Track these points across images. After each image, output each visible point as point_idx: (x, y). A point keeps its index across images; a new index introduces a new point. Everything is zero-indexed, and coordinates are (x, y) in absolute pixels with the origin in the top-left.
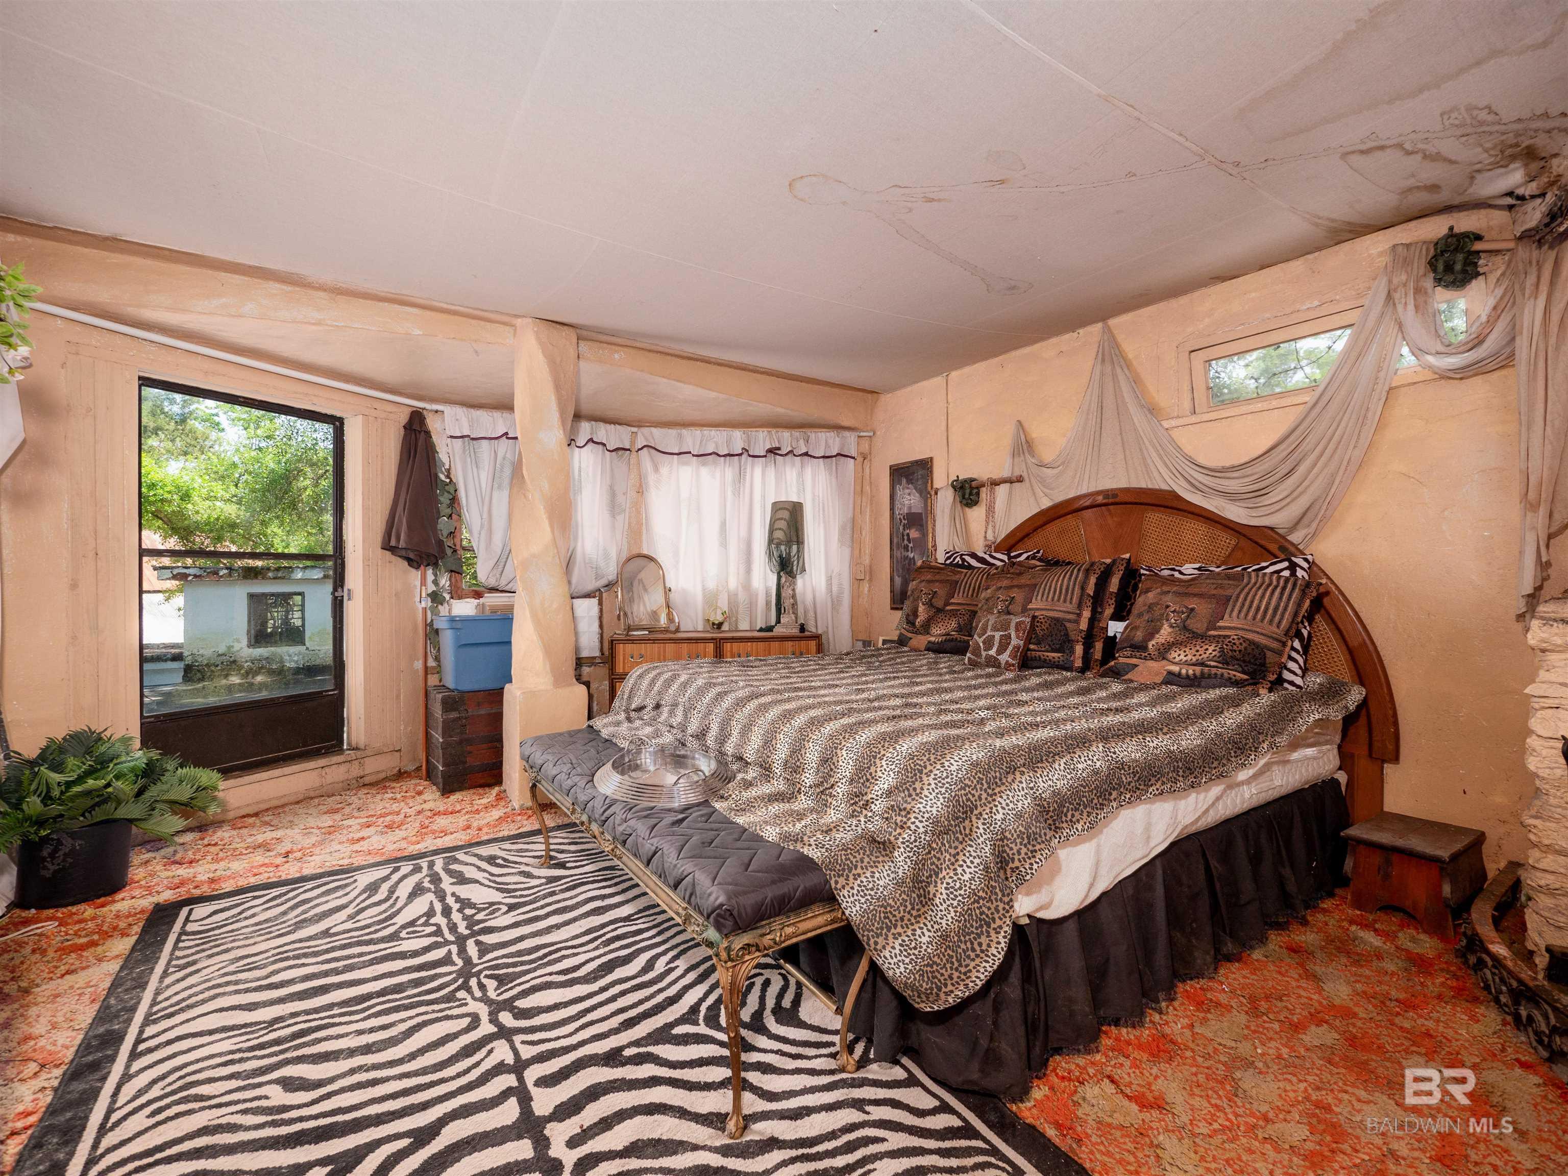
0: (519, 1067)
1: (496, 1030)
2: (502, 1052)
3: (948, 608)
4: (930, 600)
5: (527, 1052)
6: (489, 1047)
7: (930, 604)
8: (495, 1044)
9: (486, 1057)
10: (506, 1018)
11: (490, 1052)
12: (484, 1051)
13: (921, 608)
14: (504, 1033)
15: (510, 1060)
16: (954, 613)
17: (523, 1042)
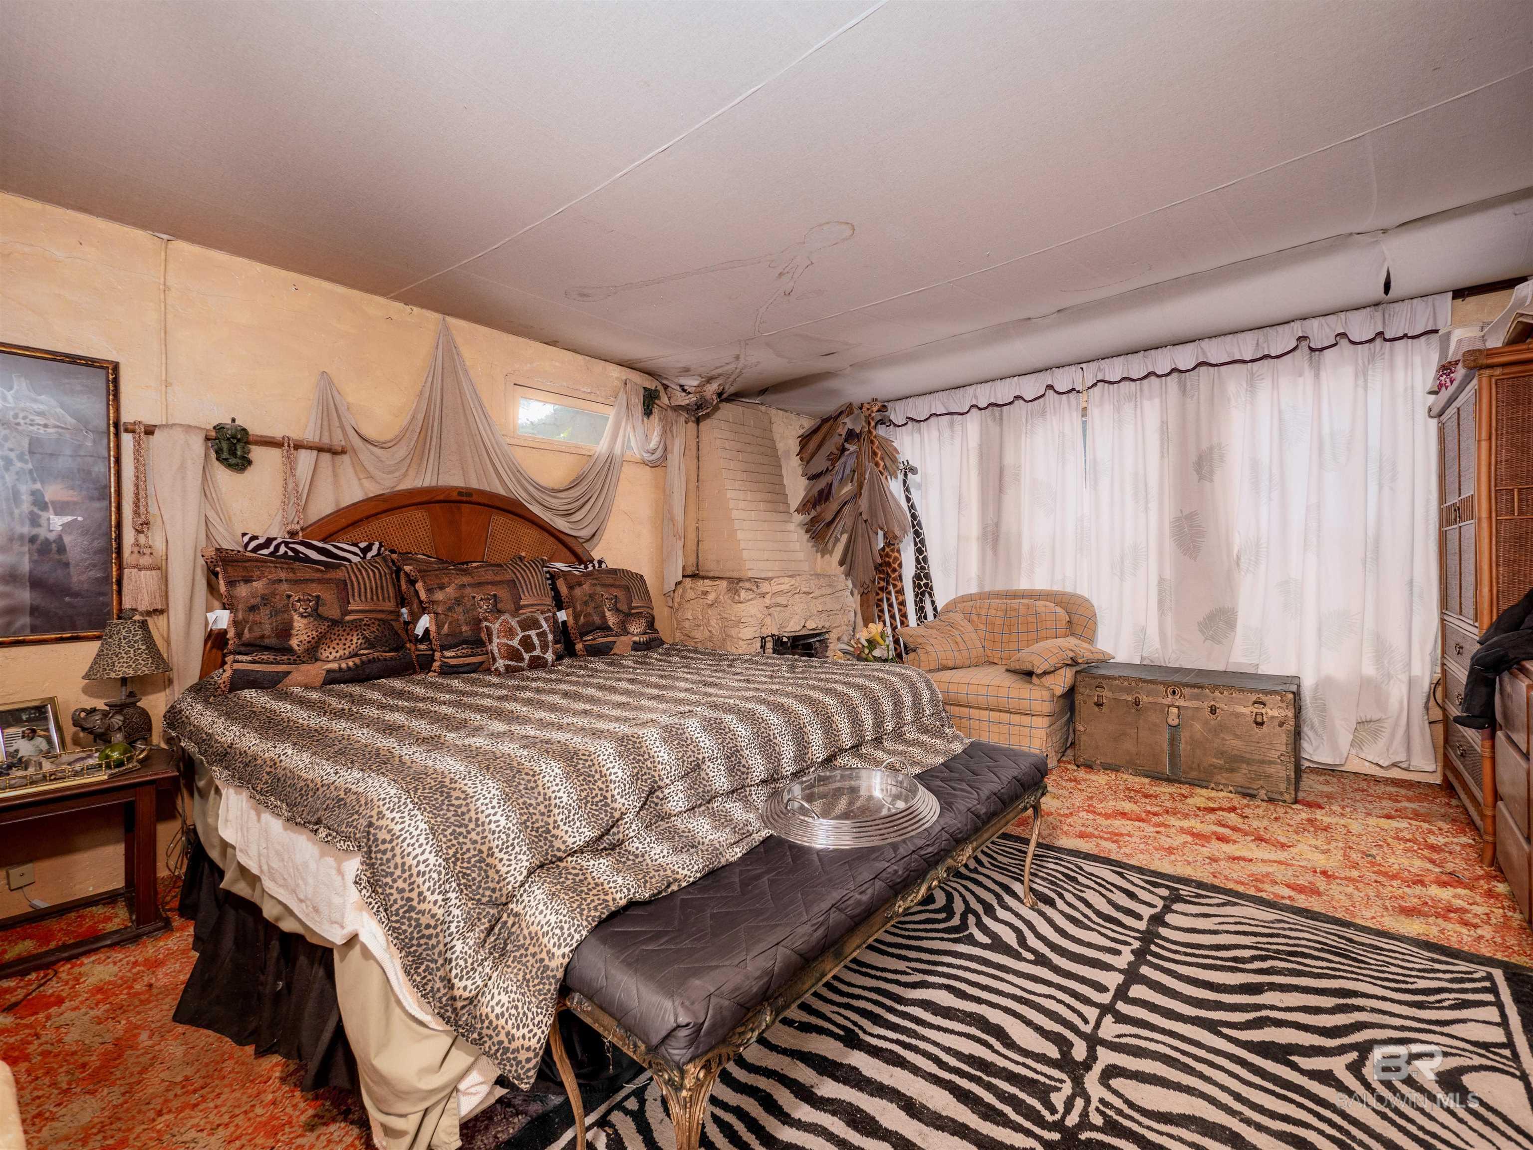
0: (1105, 1009)
1: (1098, 1048)
2: (1110, 1029)
3: (348, 618)
4: (315, 609)
5: (1092, 1013)
6: (1117, 1040)
7: (315, 614)
8: (1109, 1038)
9: (1125, 1035)
10: (1079, 1051)
11: (1119, 1036)
12: (1123, 1040)
13: (299, 623)
14: (1093, 1041)
15: (1108, 1019)
16: (356, 626)
17: (1086, 1021)
